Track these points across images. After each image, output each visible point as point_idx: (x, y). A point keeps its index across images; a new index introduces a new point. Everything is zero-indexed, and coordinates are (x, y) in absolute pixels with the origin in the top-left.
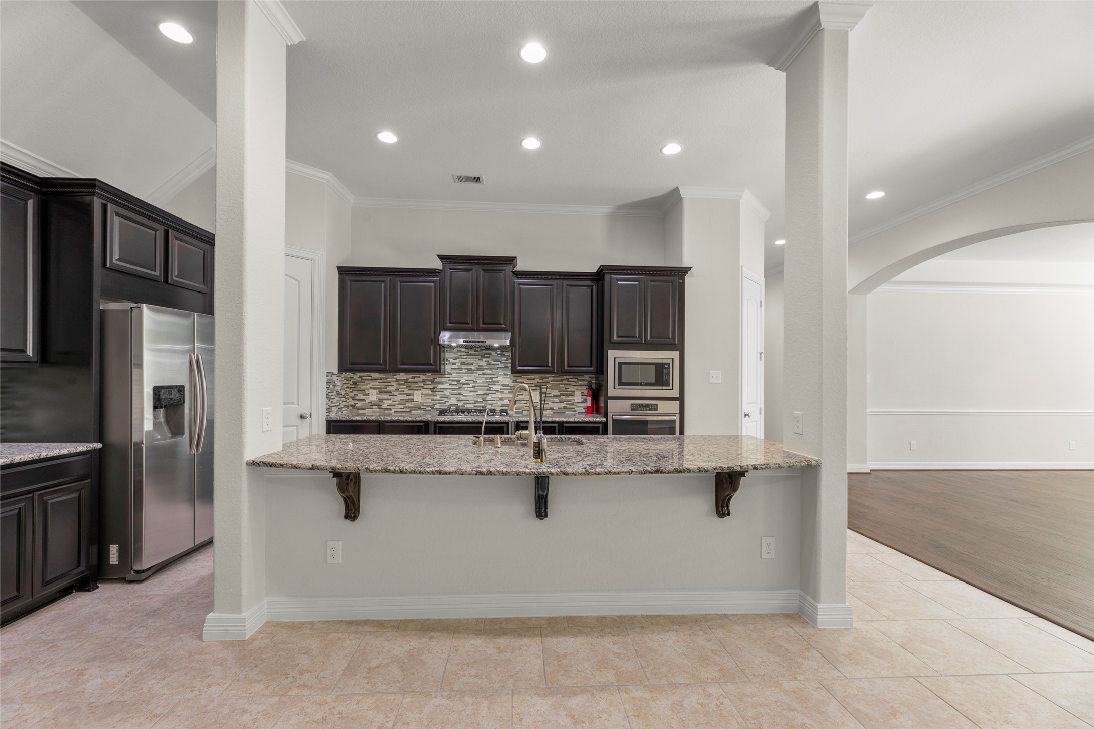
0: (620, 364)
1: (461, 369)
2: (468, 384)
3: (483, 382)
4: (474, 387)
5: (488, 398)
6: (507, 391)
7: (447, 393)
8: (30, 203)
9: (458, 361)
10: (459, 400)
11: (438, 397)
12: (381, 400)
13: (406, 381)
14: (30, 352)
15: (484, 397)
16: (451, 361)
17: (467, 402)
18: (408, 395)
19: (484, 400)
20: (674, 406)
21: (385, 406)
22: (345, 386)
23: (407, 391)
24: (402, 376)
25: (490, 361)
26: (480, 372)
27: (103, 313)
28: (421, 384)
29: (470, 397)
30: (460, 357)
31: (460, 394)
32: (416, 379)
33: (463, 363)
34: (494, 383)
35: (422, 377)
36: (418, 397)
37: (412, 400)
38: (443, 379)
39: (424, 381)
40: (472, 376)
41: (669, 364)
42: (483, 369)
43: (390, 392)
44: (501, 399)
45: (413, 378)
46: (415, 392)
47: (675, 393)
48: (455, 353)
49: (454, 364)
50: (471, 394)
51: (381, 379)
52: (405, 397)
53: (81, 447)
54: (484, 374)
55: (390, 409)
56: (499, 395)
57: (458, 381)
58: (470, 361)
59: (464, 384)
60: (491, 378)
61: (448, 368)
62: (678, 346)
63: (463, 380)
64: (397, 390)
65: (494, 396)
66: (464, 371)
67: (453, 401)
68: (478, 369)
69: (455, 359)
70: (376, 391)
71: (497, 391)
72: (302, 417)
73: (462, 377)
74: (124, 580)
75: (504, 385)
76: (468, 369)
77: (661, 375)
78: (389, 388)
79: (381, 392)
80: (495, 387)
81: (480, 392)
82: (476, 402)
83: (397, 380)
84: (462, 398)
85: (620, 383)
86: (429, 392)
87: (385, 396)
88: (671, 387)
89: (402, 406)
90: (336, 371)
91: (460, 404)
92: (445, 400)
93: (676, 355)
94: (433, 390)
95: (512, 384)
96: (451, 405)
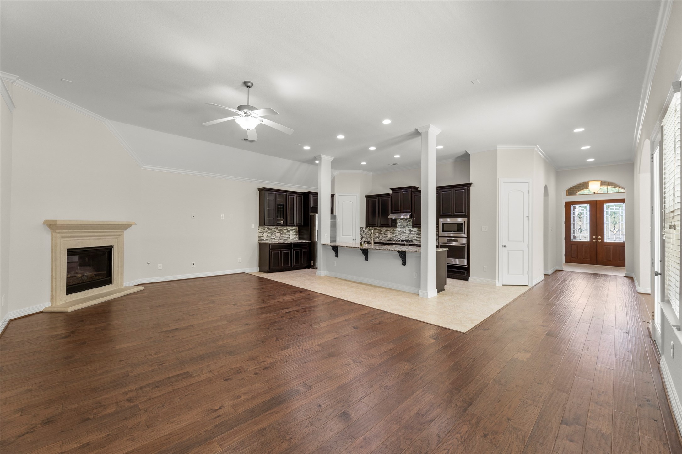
0: (443, 224)
1: (401, 226)
2: (403, 231)
3: (408, 231)
4: (405, 232)
5: (410, 236)
6: (415, 234)
7: (397, 234)
8: (302, 197)
9: (400, 223)
10: (401, 237)
11: (394, 236)
12: (379, 236)
13: (386, 230)
14: (302, 224)
15: (408, 236)
16: (398, 223)
17: (403, 238)
18: (386, 235)
19: (408, 237)
20: (464, 241)
21: (380, 238)
22: (369, 232)
23: (386, 234)
24: (385, 228)
25: (410, 223)
26: (407, 227)
27: (311, 216)
28: (390, 231)
29: (404, 236)
30: (401, 222)
31: (401, 235)
32: (389, 229)
33: (402, 224)
34: (412, 231)
35: (390, 229)
36: (389, 235)
37: (387, 237)
38: (396, 230)
39: (391, 230)
40: (404, 228)
41: (463, 223)
42: (408, 226)
43: (381, 234)
44: (414, 237)
45: (388, 229)
46: (388, 234)
47: (465, 235)
48: (400, 221)
49: (399, 224)
50: (404, 235)
51: (379, 229)
52: (385, 235)
53: (307, 241)
54: (408, 228)
55: (381, 239)
56: (413, 235)
57: (400, 230)
58: (404, 223)
59: (402, 231)
60: (411, 229)
61: (397, 225)
62: (467, 215)
63: (402, 230)
64: (383, 233)
65: (412, 235)
66: (402, 227)
67: (399, 237)
68: (407, 226)
69: (399, 223)
70: (378, 233)
71: (412, 234)
72: (353, 240)
73: (402, 229)
74: (313, 268)
75: (415, 232)
76: (404, 226)
77: (459, 227)
78: (381, 233)
79: (379, 234)
80: (412, 233)
81: (407, 234)
82: (406, 238)
83: (383, 230)
84: (402, 236)
85: (443, 231)
86: (392, 234)
87: (380, 235)
88: (464, 233)
89: (385, 238)
90: (365, 226)
91: (401, 238)
92: (397, 237)
93: (466, 219)
94: (393, 233)
95: (417, 231)
96: (398, 239)
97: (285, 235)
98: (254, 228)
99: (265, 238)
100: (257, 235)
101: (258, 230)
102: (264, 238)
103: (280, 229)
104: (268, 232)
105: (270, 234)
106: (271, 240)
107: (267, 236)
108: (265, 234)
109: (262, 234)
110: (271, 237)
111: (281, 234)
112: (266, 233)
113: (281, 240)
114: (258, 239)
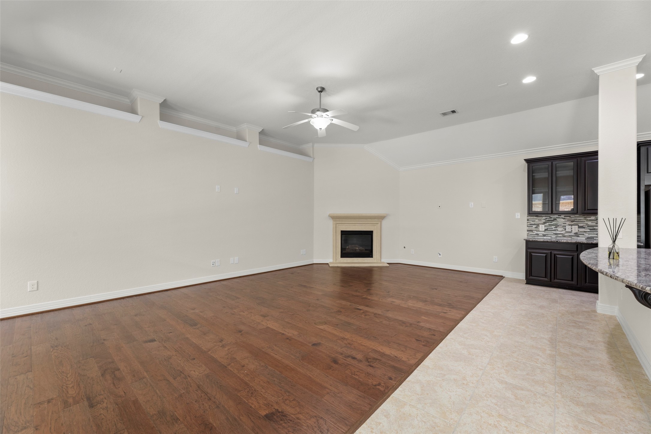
97: (590, 229)
98: (519, 217)
99: (541, 233)
100: (526, 228)
101: (528, 220)
102: (538, 233)
103: (576, 219)
104: (547, 224)
105: (553, 227)
106: (554, 236)
107: (545, 230)
108: (542, 228)
109: (534, 226)
110: (554, 232)
111: (579, 227)
112: (543, 226)
113: (579, 238)
114: (528, 234)
